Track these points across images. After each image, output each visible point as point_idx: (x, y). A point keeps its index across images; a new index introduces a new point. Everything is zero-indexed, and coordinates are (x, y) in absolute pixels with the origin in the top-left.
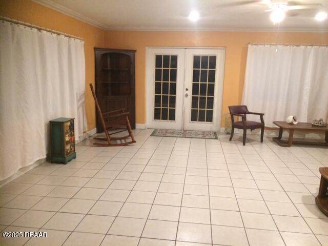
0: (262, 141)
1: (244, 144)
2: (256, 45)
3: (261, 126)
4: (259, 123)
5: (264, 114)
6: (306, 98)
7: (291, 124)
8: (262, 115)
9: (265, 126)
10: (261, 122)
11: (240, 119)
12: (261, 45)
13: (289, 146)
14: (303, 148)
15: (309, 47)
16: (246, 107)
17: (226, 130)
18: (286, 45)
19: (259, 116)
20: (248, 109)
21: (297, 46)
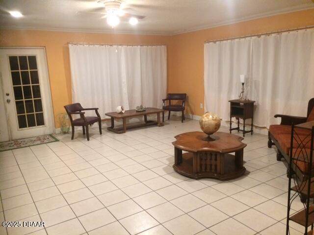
0: (101, 133)
1: (88, 140)
2: (75, 44)
3: (98, 119)
4: (96, 117)
5: (98, 109)
6: (125, 90)
7: (121, 113)
8: (96, 110)
9: (101, 119)
10: (97, 116)
11: (78, 116)
12: (80, 44)
13: (124, 132)
14: (135, 131)
15: (120, 47)
16: (79, 104)
17: (62, 130)
18: (102, 45)
19: (94, 111)
20: (82, 105)
21: (111, 45)
